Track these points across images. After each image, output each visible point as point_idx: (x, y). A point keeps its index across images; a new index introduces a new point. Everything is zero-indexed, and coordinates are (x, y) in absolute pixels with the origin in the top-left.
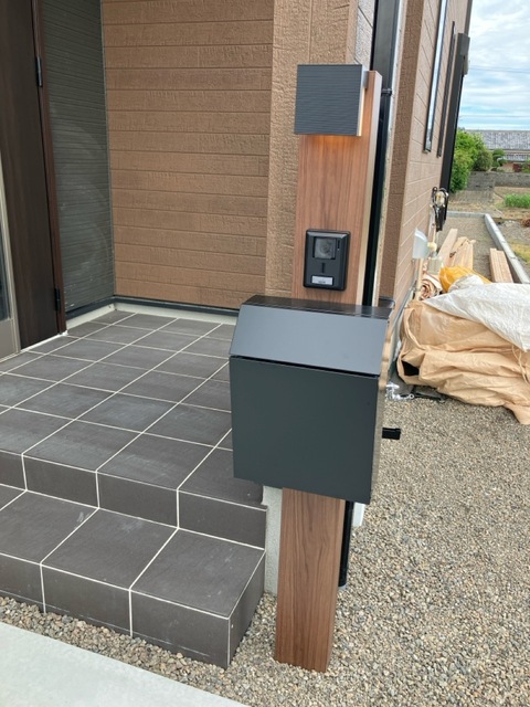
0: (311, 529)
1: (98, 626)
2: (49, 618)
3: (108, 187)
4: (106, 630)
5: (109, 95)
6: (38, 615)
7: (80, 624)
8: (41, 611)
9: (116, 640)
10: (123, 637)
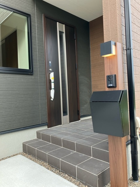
0: (116, 150)
1: (70, 176)
2: (61, 173)
3: (91, 89)
4: (71, 177)
5: (92, 70)
6: (59, 172)
7: (66, 175)
8: (60, 172)
9: (73, 180)
10: (75, 180)
